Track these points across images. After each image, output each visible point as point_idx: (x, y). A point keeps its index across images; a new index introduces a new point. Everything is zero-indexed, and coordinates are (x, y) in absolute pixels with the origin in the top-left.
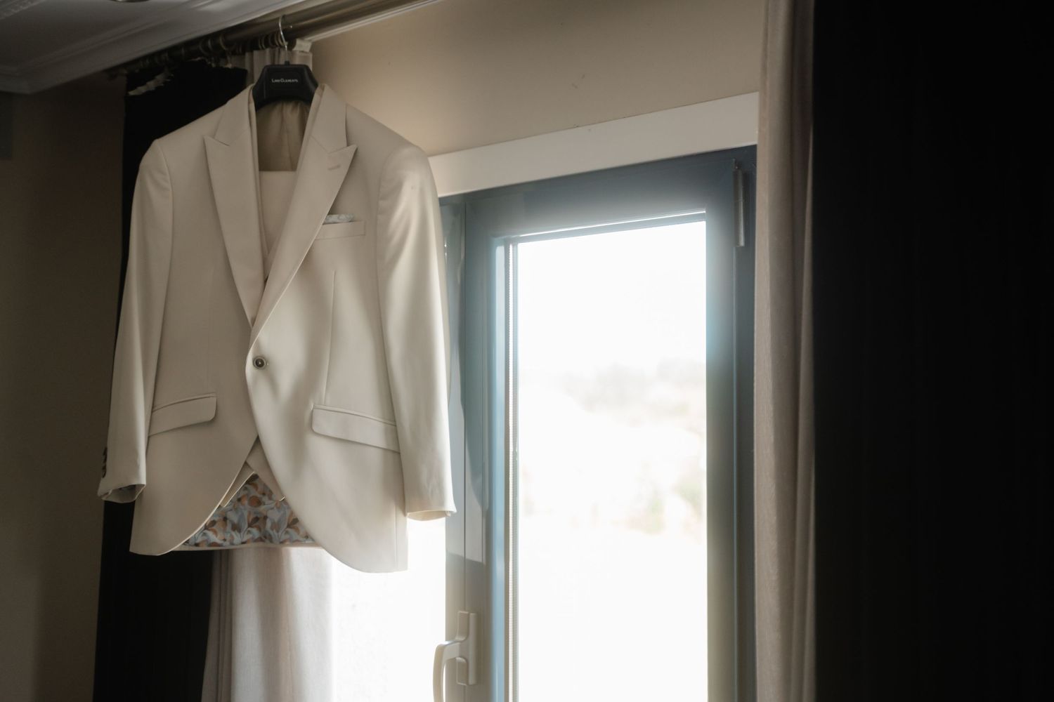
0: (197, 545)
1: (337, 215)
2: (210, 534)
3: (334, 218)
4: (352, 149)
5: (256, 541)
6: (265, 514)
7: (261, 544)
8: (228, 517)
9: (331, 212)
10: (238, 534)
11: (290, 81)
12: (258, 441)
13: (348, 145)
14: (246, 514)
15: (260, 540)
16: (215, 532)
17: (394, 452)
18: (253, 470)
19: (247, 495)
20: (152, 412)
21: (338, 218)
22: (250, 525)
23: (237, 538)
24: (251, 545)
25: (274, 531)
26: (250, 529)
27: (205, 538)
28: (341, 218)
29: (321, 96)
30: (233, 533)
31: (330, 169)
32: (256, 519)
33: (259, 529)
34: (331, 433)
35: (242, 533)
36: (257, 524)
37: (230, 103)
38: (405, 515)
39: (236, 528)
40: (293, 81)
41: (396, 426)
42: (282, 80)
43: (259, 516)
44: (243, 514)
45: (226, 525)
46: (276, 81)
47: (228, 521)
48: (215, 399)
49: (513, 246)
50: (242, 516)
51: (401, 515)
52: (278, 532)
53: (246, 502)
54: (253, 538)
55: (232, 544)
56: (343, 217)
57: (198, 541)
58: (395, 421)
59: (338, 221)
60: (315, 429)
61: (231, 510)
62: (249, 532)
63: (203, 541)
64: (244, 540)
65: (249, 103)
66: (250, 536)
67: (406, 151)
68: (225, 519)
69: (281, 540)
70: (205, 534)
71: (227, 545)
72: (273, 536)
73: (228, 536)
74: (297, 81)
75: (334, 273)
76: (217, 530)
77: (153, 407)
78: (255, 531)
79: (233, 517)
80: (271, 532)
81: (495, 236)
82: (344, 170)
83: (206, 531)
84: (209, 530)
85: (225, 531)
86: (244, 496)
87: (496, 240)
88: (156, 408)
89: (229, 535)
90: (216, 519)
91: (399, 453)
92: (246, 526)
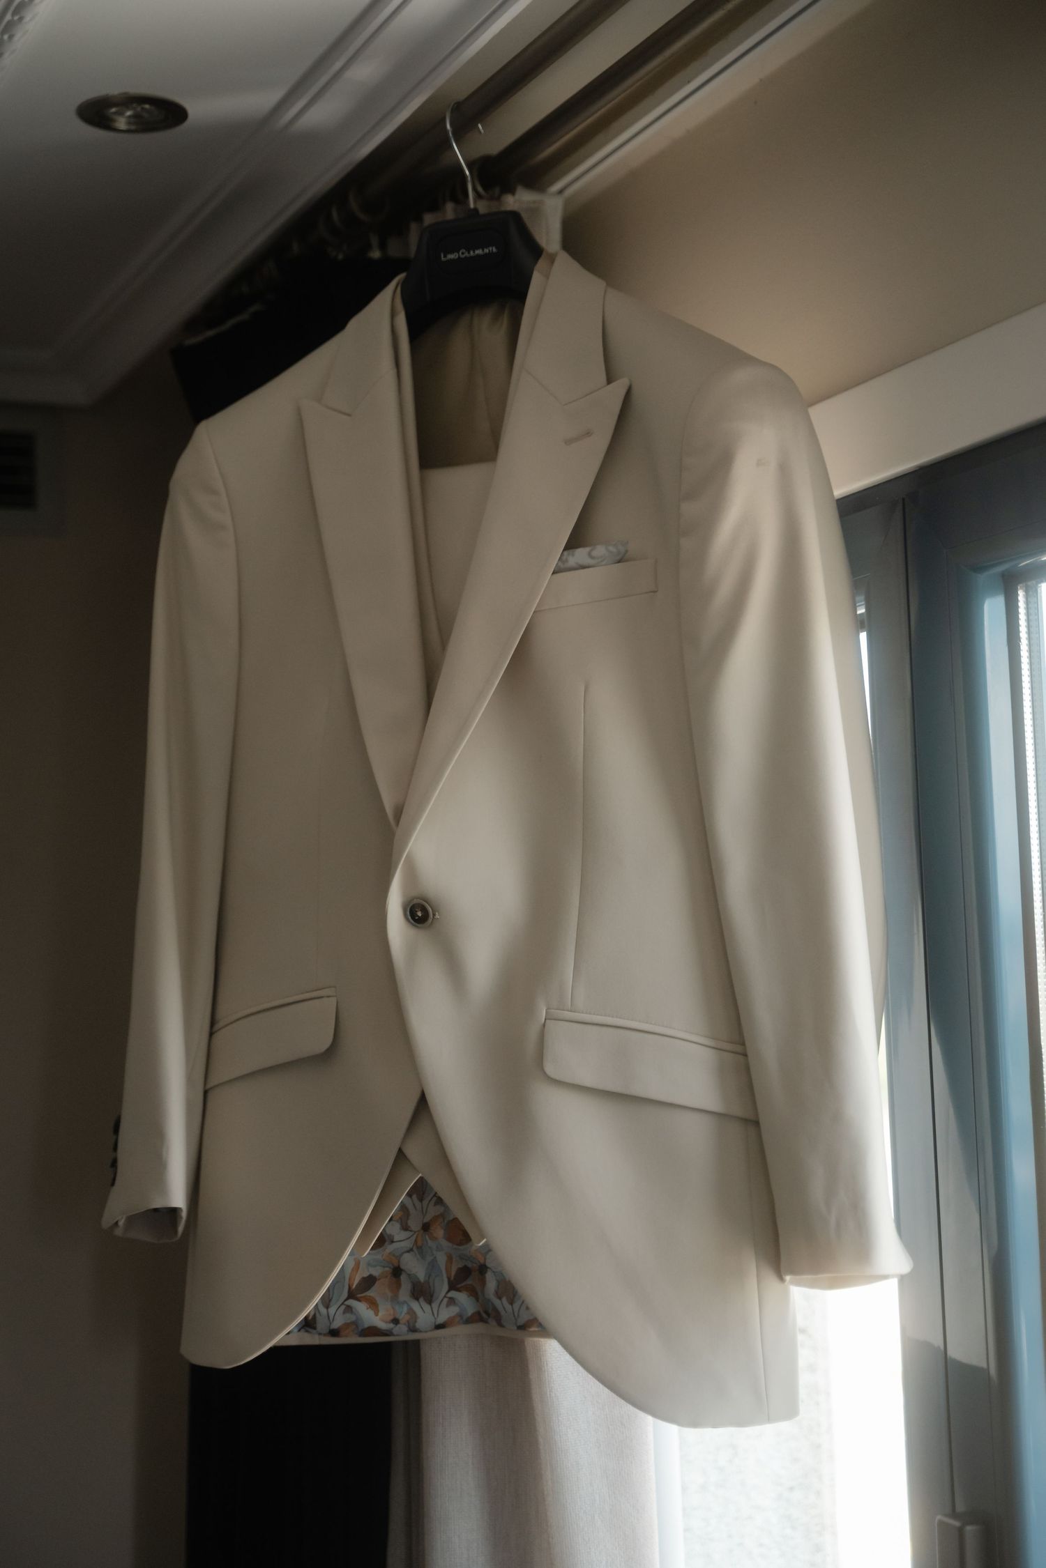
0: (334, 1333)
1: (587, 549)
2: (361, 1308)
3: (580, 555)
4: (619, 388)
5: (469, 1321)
6: (482, 1261)
7: (478, 1328)
8: (402, 1267)
9: (573, 543)
10: (427, 1307)
11: (479, 252)
12: (423, 1104)
13: (610, 380)
14: (442, 1260)
15: (478, 1318)
16: (373, 1304)
17: (745, 1121)
18: (418, 1172)
19: (442, 1216)
20: (211, 1034)
21: (590, 554)
22: (452, 1287)
23: (424, 1315)
24: (461, 1330)
25: (504, 1299)
26: (453, 1294)
27: (350, 1318)
28: (595, 553)
29: (547, 276)
30: (415, 1306)
31: (568, 442)
32: (465, 1272)
33: (473, 1293)
34: (589, 1081)
35: (435, 1305)
36: (469, 1282)
37: (353, 324)
38: (782, 1279)
39: (422, 1292)
40: (486, 251)
41: (745, 1055)
42: (463, 254)
43: (470, 1265)
44: (435, 1260)
45: (399, 1285)
46: (451, 256)
47: (403, 1277)
48: (333, 1000)
49: (1027, 592)
50: (433, 1265)
51: (771, 1281)
52: (511, 1303)
53: (439, 1232)
54: (460, 1315)
55: (413, 1330)
56: (600, 551)
57: (336, 1324)
58: (743, 1044)
59: (588, 561)
60: (550, 1069)
61: (410, 1250)
62: (452, 1301)
63: (347, 1325)
64: (442, 1319)
65: (393, 315)
66: (454, 1311)
67: (741, 376)
68: (397, 1272)
69: (521, 1322)
70: (349, 1309)
71: (401, 1333)
72: (503, 1313)
73: (403, 1314)
74: (494, 250)
75: (583, 689)
76: (378, 1300)
77: (213, 1023)
78: (462, 1297)
79: (416, 1267)
80: (497, 1302)
81: (979, 569)
82: (601, 441)
83: (352, 1302)
84: (358, 1300)
85: (395, 1299)
86: (435, 1218)
87: (982, 579)
88: (221, 1024)
89: (405, 1309)
90: (376, 1272)
91: (757, 1123)
92: (446, 1287)
